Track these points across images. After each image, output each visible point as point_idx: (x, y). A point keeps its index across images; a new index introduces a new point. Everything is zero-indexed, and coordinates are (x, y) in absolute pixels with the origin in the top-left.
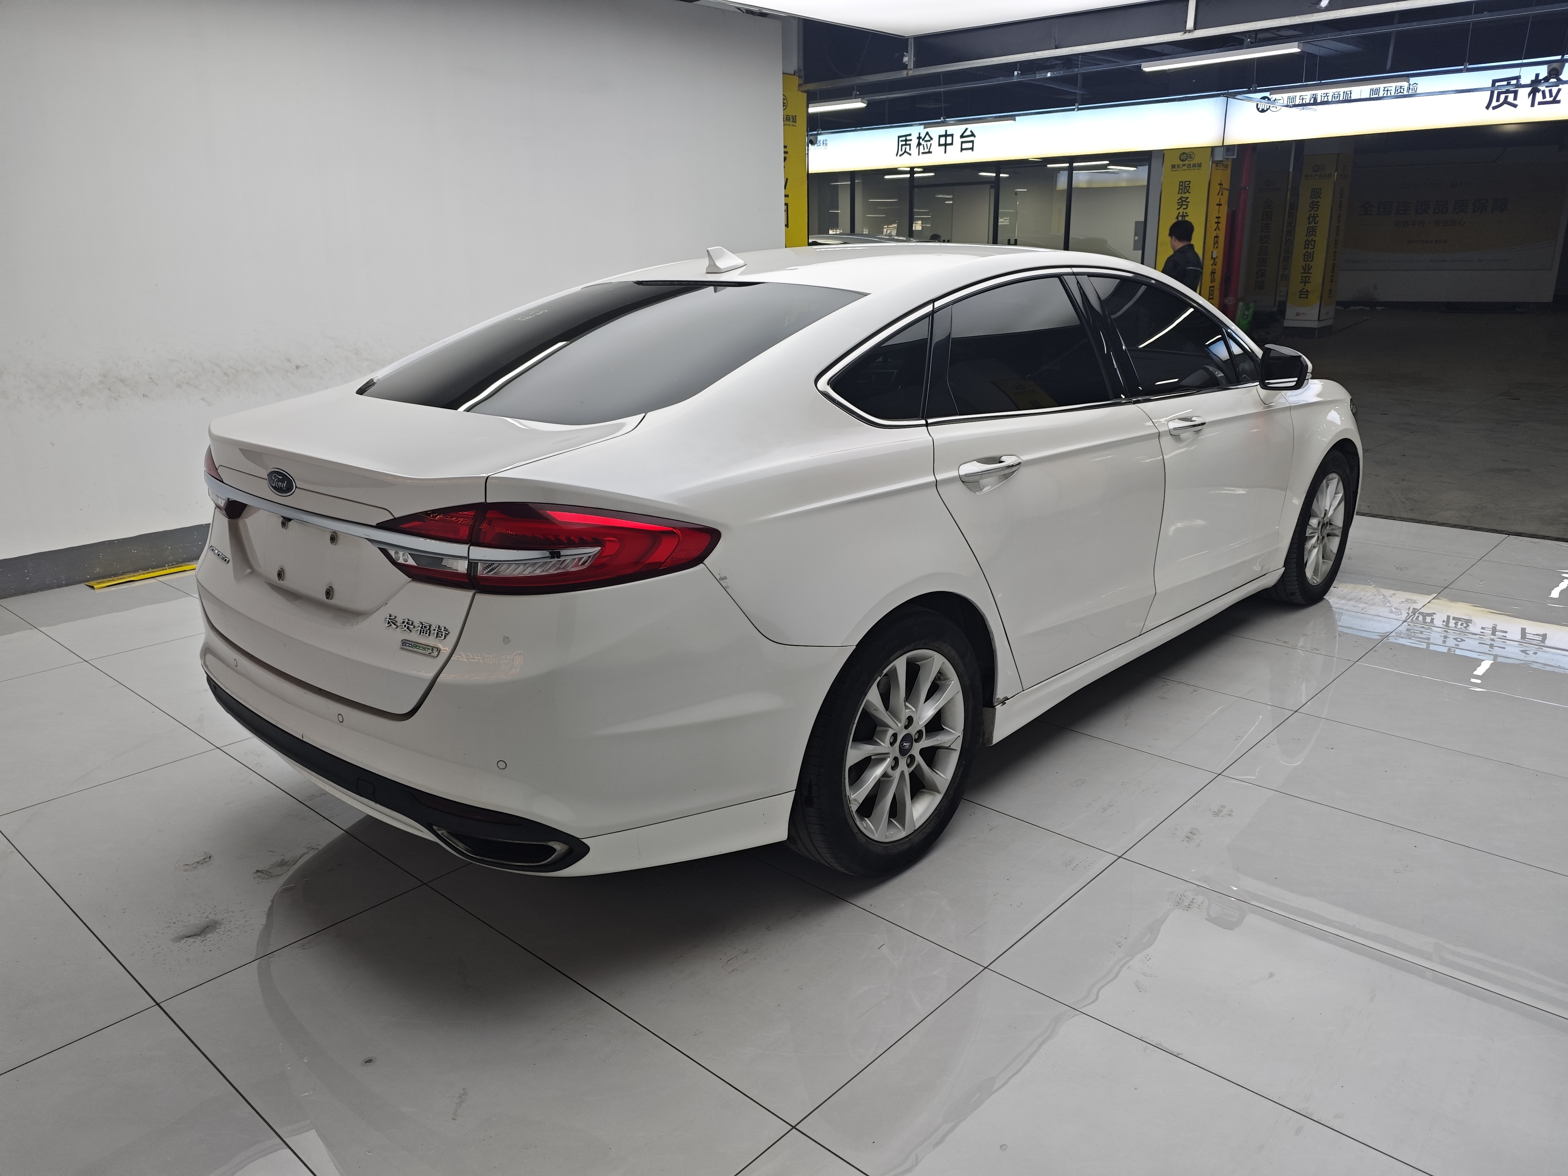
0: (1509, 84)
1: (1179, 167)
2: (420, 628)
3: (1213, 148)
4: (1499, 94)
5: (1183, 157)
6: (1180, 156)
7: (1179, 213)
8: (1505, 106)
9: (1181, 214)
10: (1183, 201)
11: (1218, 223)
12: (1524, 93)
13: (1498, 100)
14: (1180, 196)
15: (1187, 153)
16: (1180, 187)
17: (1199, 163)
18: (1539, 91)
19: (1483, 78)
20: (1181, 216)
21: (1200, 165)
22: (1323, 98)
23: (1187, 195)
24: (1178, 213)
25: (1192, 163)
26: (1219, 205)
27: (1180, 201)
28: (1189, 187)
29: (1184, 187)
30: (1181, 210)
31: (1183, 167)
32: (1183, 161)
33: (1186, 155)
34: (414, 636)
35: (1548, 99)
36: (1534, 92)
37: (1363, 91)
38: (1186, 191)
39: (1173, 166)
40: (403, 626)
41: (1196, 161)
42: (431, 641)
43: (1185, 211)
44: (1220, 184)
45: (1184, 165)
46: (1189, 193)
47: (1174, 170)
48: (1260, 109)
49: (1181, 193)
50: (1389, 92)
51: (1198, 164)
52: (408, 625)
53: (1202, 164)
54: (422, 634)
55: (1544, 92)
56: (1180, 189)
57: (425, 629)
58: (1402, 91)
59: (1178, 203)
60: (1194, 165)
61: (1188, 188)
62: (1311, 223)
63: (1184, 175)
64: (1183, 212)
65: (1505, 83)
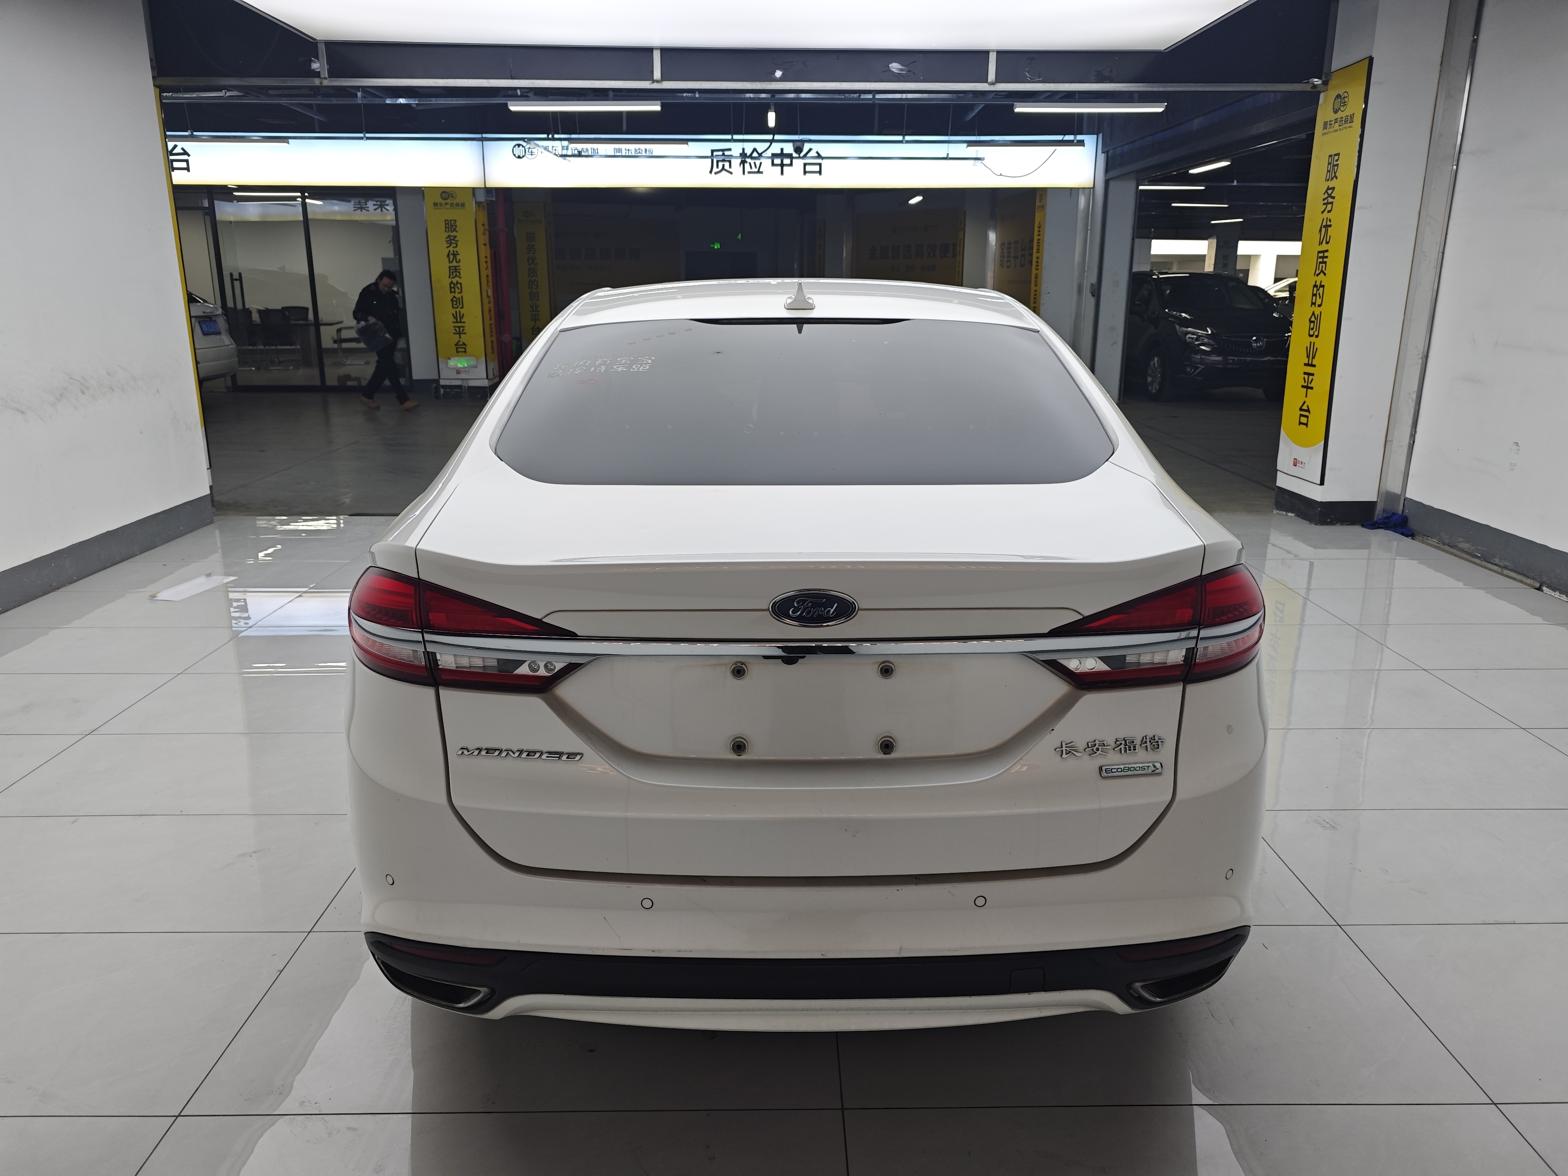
0: (723, 154)
1: (441, 204)
2: (1122, 746)
3: (474, 189)
4: (718, 162)
5: (444, 195)
6: (441, 196)
7: (450, 251)
8: (724, 172)
9: (452, 252)
10: (451, 240)
11: (486, 262)
12: (736, 162)
13: (717, 167)
14: (447, 234)
15: (448, 192)
16: (446, 226)
17: (462, 202)
18: (747, 162)
19: (705, 148)
20: (451, 254)
21: (463, 205)
22: (573, 151)
23: (454, 234)
24: (448, 251)
25: (455, 202)
26: (485, 245)
27: (448, 239)
28: (456, 226)
29: (451, 226)
30: (451, 249)
31: (446, 206)
32: (445, 199)
33: (447, 194)
34: (1113, 759)
35: (754, 170)
36: (743, 163)
37: (609, 149)
38: (453, 230)
39: (435, 204)
40: (1095, 750)
41: (458, 200)
42: (1141, 757)
43: (455, 249)
44: (483, 225)
45: (446, 204)
46: (457, 232)
47: (437, 209)
48: (517, 156)
49: (448, 232)
50: (630, 151)
51: (461, 204)
52: (1094, 748)
53: (466, 204)
54: (1128, 751)
55: (750, 164)
56: (446, 228)
57: (1127, 745)
58: (641, 152)
59: (446, 241)
60: (457, 205)
61: (454, 227)
62: (531, 264)
63: (451, 214)
64: (453, 251)
65: (721, 153)
